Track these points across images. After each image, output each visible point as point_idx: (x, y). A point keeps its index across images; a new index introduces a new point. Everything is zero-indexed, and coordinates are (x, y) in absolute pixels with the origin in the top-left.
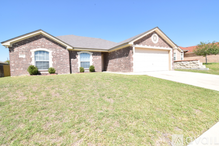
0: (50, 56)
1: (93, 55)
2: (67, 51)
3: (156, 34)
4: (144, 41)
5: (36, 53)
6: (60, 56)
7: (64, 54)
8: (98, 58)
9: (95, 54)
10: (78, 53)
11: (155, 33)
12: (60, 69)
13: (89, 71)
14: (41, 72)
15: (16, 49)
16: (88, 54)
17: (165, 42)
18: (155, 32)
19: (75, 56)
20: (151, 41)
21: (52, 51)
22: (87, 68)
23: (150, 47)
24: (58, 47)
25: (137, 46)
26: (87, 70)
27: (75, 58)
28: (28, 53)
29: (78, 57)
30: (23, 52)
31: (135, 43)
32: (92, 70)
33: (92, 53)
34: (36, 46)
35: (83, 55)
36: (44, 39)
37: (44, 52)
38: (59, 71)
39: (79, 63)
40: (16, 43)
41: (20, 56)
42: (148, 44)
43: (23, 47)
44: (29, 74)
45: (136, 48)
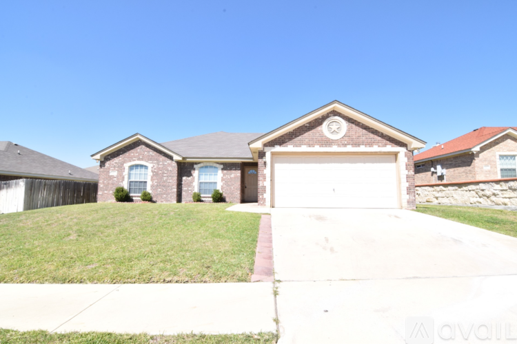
0: (150, 173)
1: (222, 169)
2: (175, 164)
3: (337, 117)
4: (300, 137)
5: (131, 168)
6: (164, 173)
7: (170, 169)
8: (233, 176)
9: (228, 166)
10: (195, 166)
11: (335, 115)
12: (161, 194)
13: (211, 199)
14: (134, 198)
15: (107, 164)
16: (215, 167)
17: (375, 132)
18: (335, 113)
19: (190, 172)
20: (322, 135)
21: (152, 165)
22: (206, 194)
23: (317, 149)
24: (162, 158)
25: (278, 149)
26: (207, 197)
27: (189, 175)
28: (121, 168)
29: (195, 173)
30: (115, 167)
31: (272, 143)
32: (219, 198)
33: (222, 166)
34: (132, 158)
35: (204, 169)
36: (144, 146)
37: (142, 166)
38: (159, 198)
39: (196, 184)
40: (108, 155)
41: (111, 174)
42: (311, 143)
43: (116, 160)
44: (114, 200)
45: (273, 154)
